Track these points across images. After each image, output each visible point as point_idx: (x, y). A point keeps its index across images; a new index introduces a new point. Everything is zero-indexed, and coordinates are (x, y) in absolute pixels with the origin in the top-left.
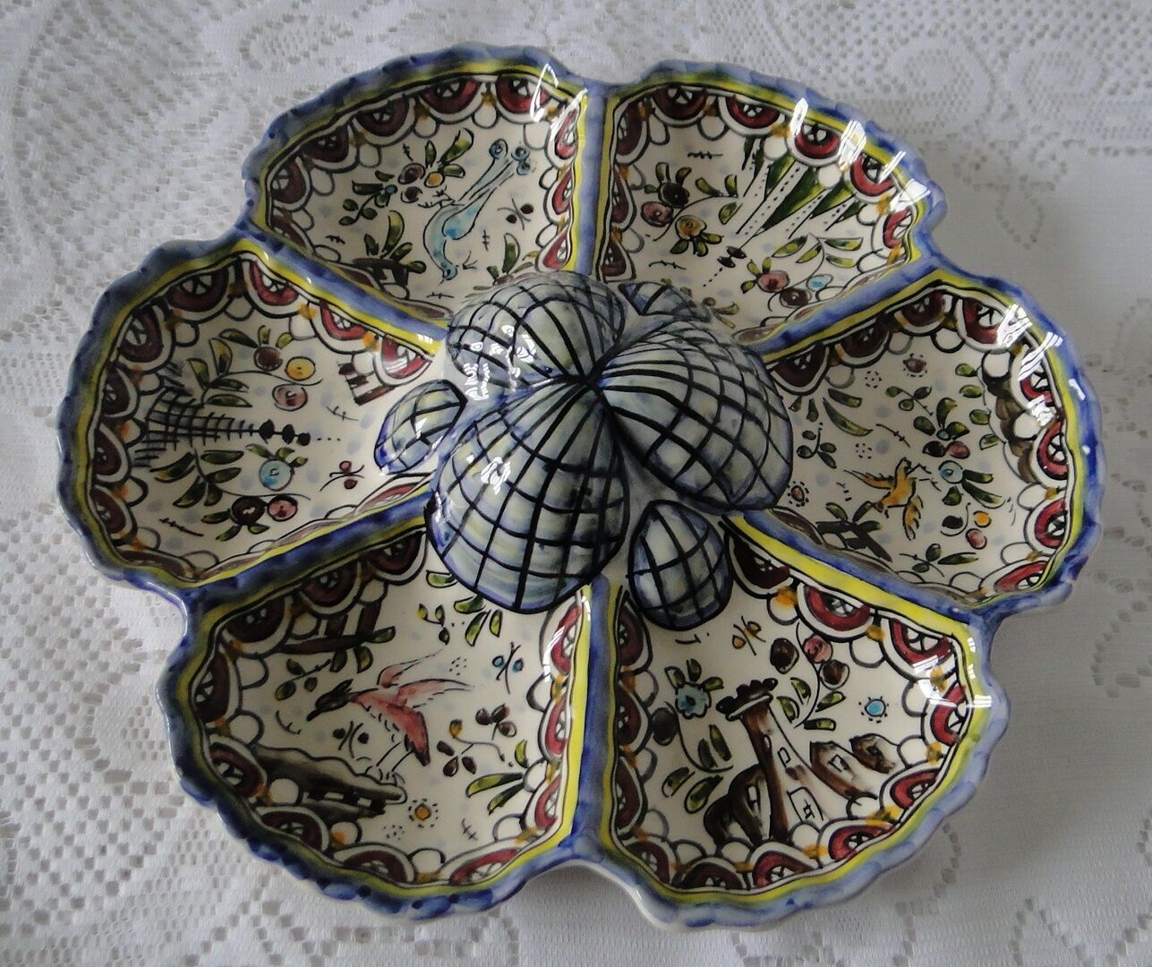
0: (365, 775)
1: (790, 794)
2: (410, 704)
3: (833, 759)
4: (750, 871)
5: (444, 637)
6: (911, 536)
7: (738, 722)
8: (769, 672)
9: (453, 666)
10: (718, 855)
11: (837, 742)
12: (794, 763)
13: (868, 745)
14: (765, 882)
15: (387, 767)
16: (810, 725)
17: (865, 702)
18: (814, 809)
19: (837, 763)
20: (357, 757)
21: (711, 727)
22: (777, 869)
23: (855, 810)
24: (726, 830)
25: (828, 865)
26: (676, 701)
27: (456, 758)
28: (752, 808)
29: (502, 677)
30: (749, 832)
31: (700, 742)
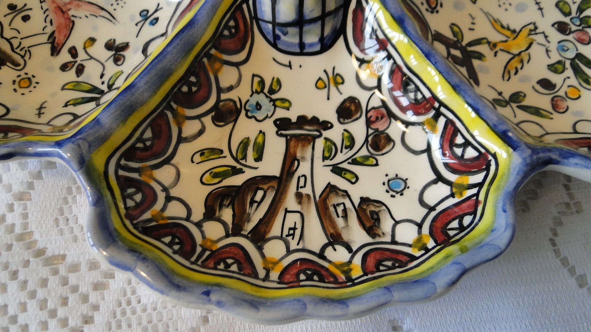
0: (8, 40)
1: (287, 211)
2: (71, 13)
3: (338, 205)
4: (210, 250)
6: (506, 78)
7: (283, 140)
8: (332, 117)
9: (115, 3)
10: (199, 225)
11: (350, 193)
12: (308, 190)
13: (373, 208)
14: (212, 265)
15: (26, 43)
16: (337, 170)
17: (392, 175)
18: (298, 233)
19: (340, 209)
20: (12, 26)
21: (261, 132)
22: (229, 261)
23: (329, 253)
24: (220, 208)
25: (273, 281)
26: (248, 101)
27: (76, 62)
28: (251, 205)
29: (140, 25)
30: (235, 222)
31: (246, 138)
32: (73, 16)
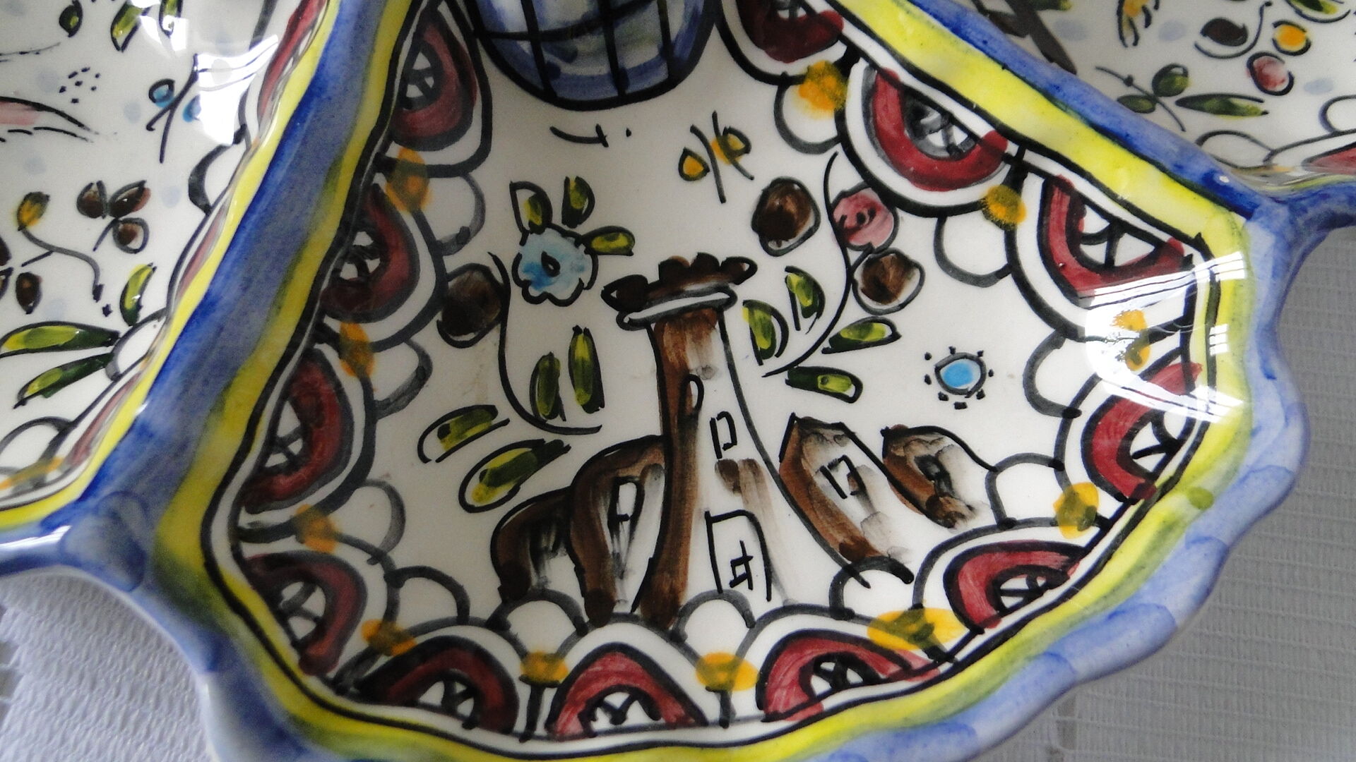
1: (710, 520)
3: (833, 465)
4: (552, 685)
5: (70, 19)
6: (1130, 39)
7: (642, 336)
8: (747, 245)
9: (70, 84)
10: (497, 624)
11: (852, 428)
12: (743, 451)
13: (921, 451)
14: (575, 726)
16: (802, 377)
17: (940, 354)
18: (757, 567)
19: (841, 475)
21: (577, 330)
22: (617, 700)
23: (853, 595)
24: (538, 565)
25: (747, 720)
26: (518, 258)
27: (9, 272)
28: (614, 529)
29: (160, 126)
30: (589, 586)
31: (544, 357)
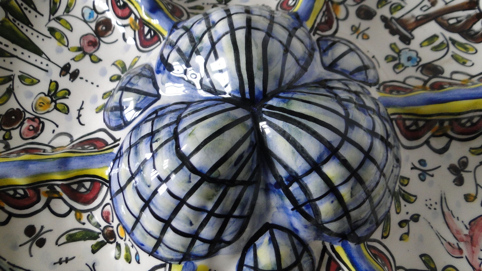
1: (447, 3)
2: (466, 232)
5: (416, 218)
7: (413, 33)
8: (377, 19)
9: (432, 208)
12: (427, 3)
21: (421, 47)
26: (413, 66)
28: (460, 21)
29: (431, 173)
31: (432, 51)
32: (467, 228)
